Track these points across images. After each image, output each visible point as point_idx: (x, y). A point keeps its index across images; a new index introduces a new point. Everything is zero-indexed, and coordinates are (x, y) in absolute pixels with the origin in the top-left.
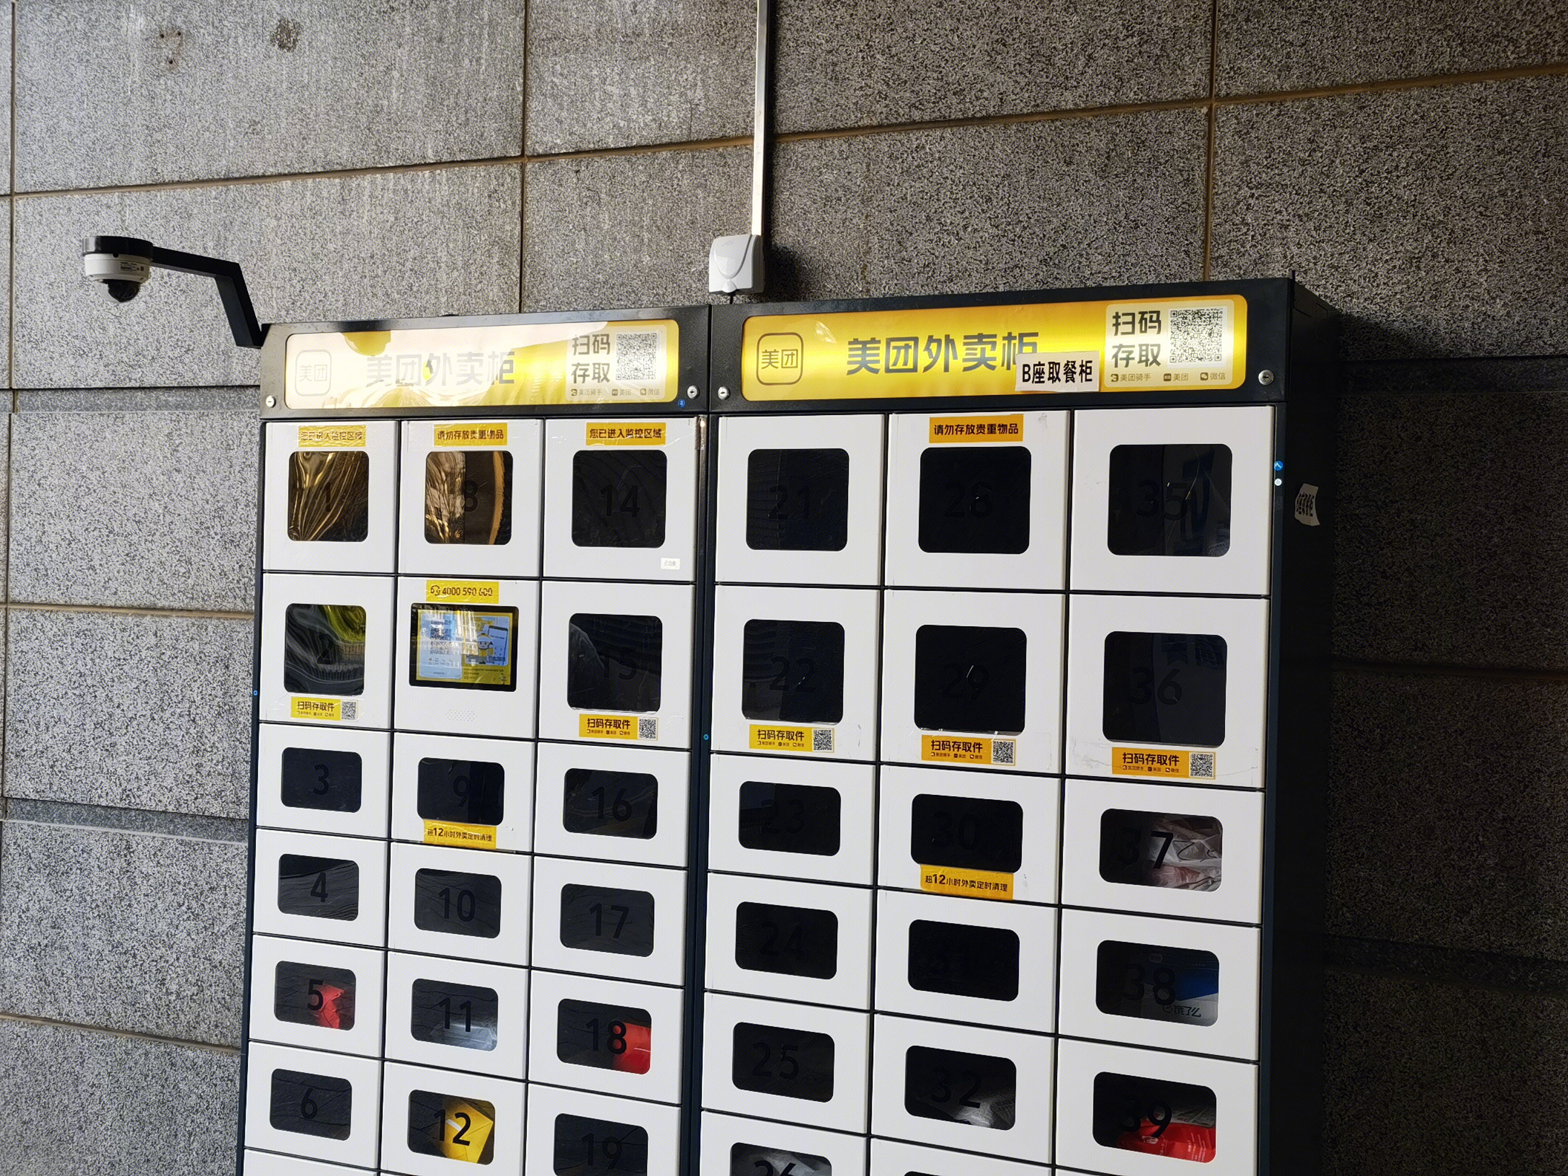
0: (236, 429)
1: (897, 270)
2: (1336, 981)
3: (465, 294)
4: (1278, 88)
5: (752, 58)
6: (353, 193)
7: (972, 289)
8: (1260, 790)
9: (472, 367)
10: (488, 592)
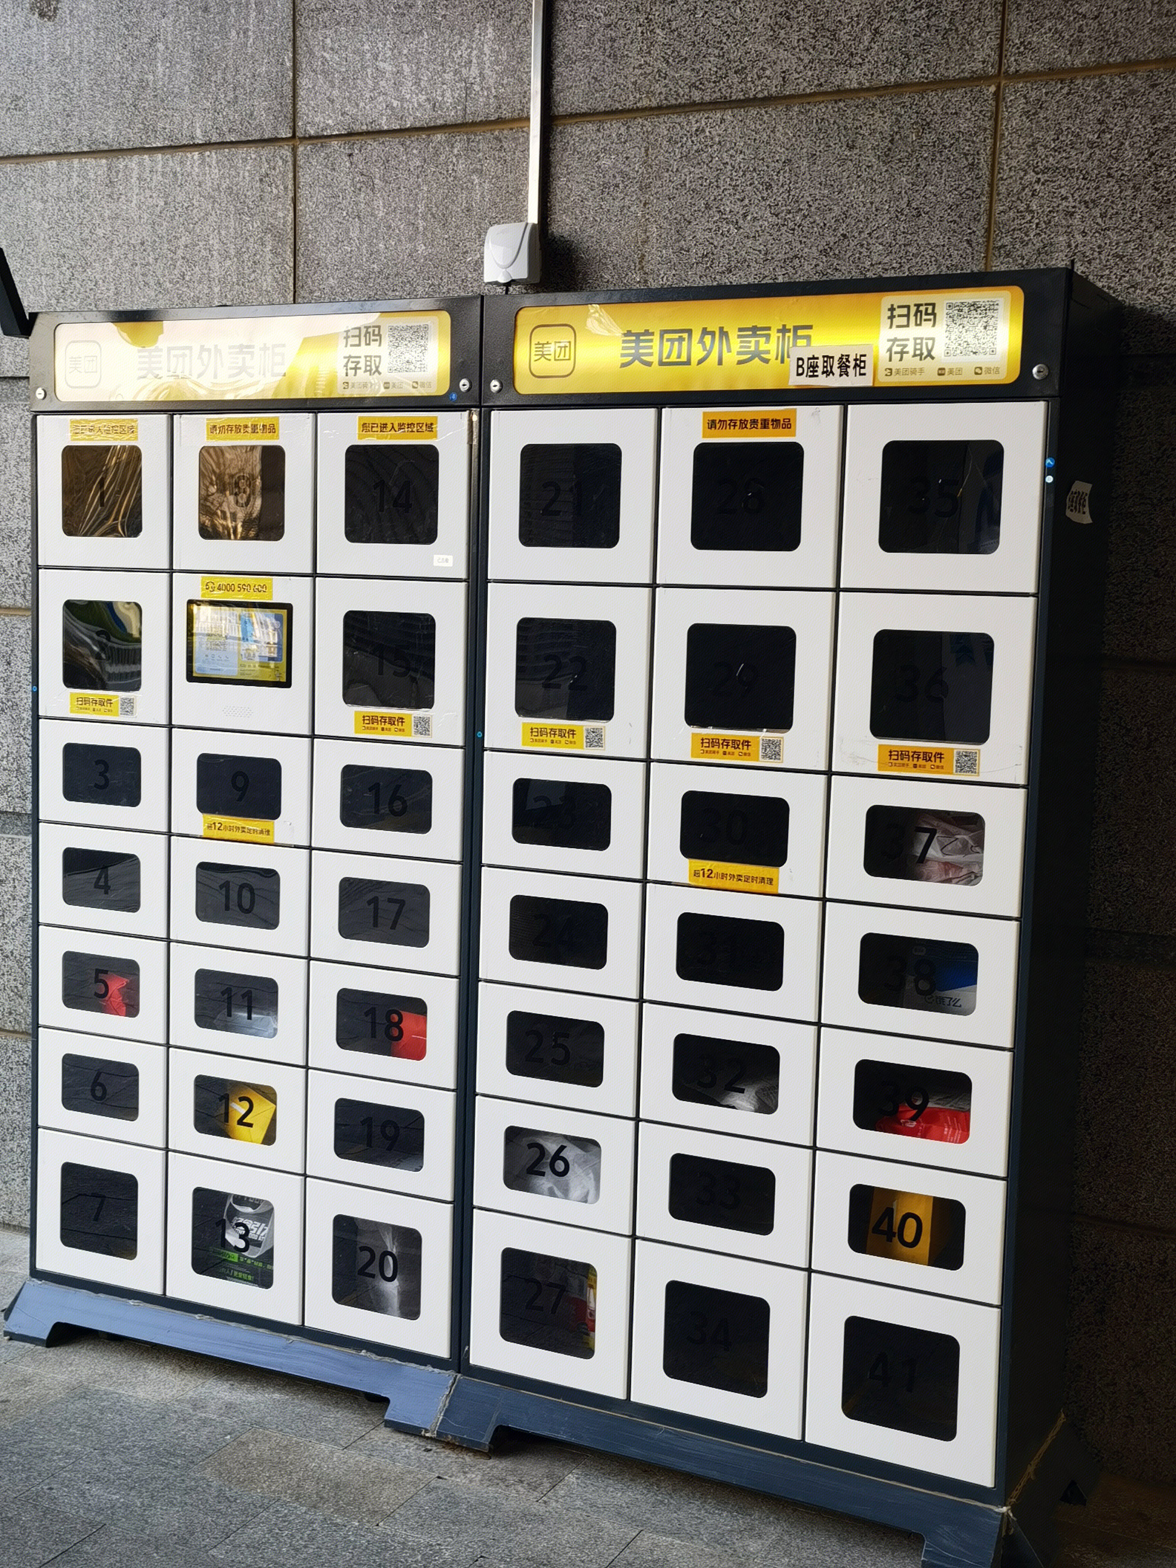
0: (10, 421)
1: (675, 260)
2: (1096, 973)
3: (238, 284)
4: (1069, 64)
5: (529, 33)
6: (120, 175)
7: (751, 280)
8: (1023, 787)
9: (244, 359)
10: (262, 589)
